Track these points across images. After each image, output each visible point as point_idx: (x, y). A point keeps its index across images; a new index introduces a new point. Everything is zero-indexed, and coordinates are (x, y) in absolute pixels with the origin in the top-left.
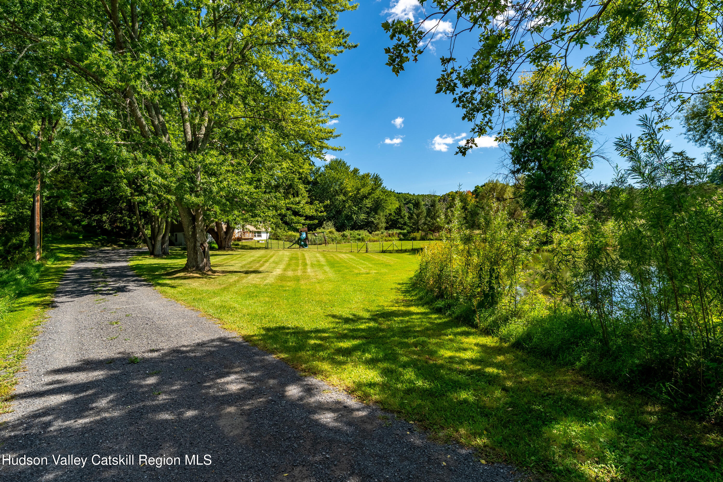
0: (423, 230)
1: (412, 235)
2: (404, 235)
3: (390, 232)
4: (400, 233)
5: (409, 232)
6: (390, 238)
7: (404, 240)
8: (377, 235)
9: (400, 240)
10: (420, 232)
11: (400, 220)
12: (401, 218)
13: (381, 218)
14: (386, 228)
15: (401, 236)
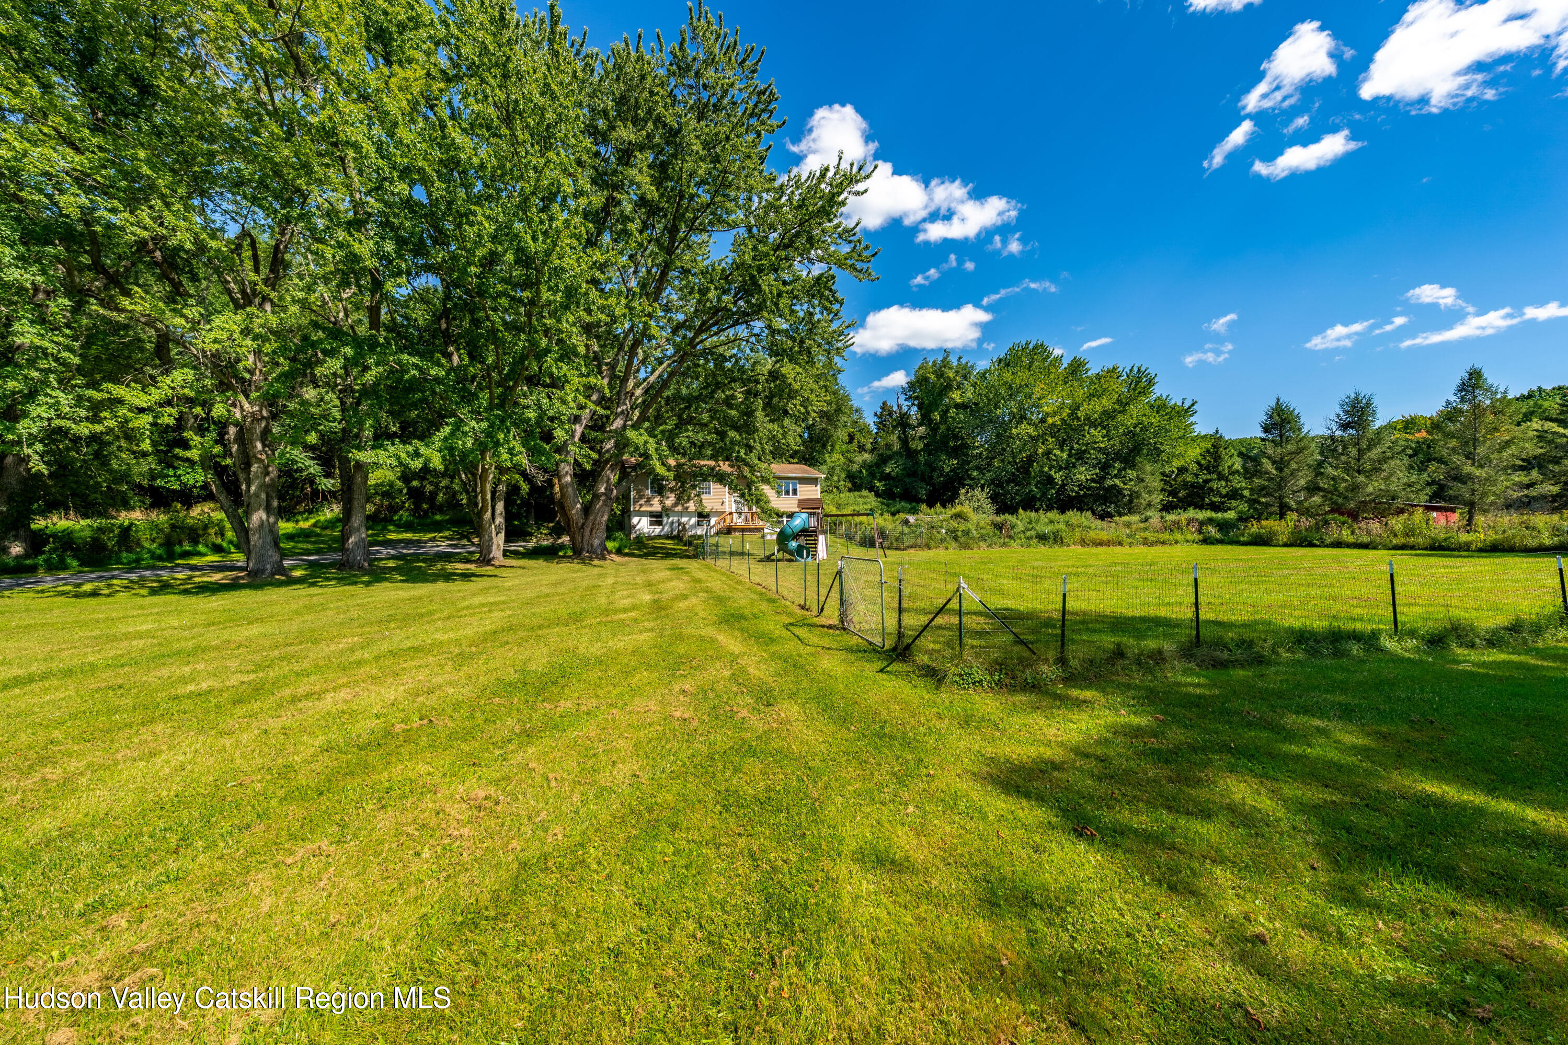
0: (1302, 511)
1: (1254, 528)
2: (1223, 526)
3: (1171, 517)
4: (1210, 521)
5: (1242, 519)
6: (1166, 536)
7: (1220, 542)
8: (1128, 525)
9: (1206, 541)
10: (1292, 516)
11: (1214, 485)
12: (1221, 477)
13: (1148, 478)
14: (1167, 508)
15: (1212, 531)
